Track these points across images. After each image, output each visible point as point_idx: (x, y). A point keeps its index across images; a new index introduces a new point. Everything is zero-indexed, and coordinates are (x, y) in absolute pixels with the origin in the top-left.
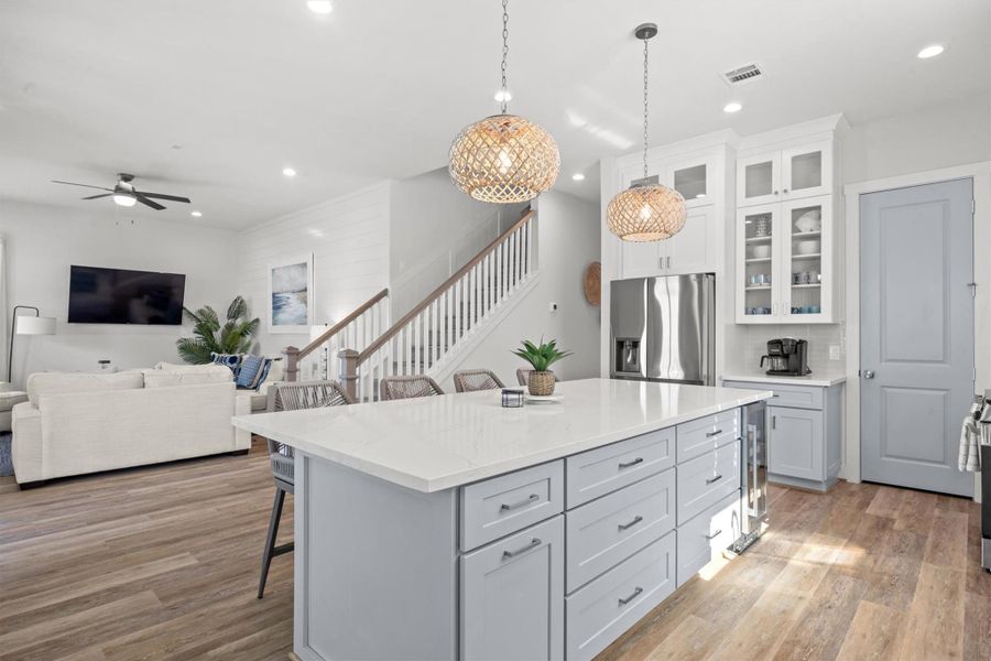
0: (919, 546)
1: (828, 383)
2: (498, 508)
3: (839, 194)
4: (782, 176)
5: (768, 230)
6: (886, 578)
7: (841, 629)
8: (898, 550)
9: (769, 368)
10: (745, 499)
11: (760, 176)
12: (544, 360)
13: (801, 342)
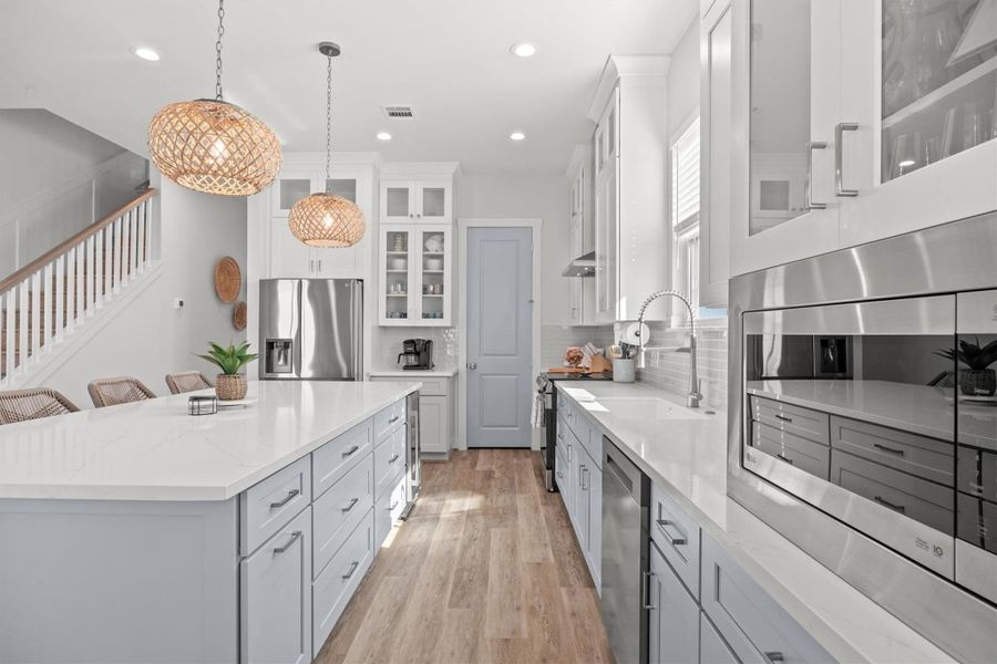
0: (512, 485)
1: (451, 375)
2: (268, 508)
3: (455, 223)
4: (416, 202)
5: (405, 246)
6: (500, 510)
7: (486, 551)
8: (502, 491)
9: (404, 364)
10: (410, 473)
11: (399, 199)
12: (239, 362)
13: (429, 342)
